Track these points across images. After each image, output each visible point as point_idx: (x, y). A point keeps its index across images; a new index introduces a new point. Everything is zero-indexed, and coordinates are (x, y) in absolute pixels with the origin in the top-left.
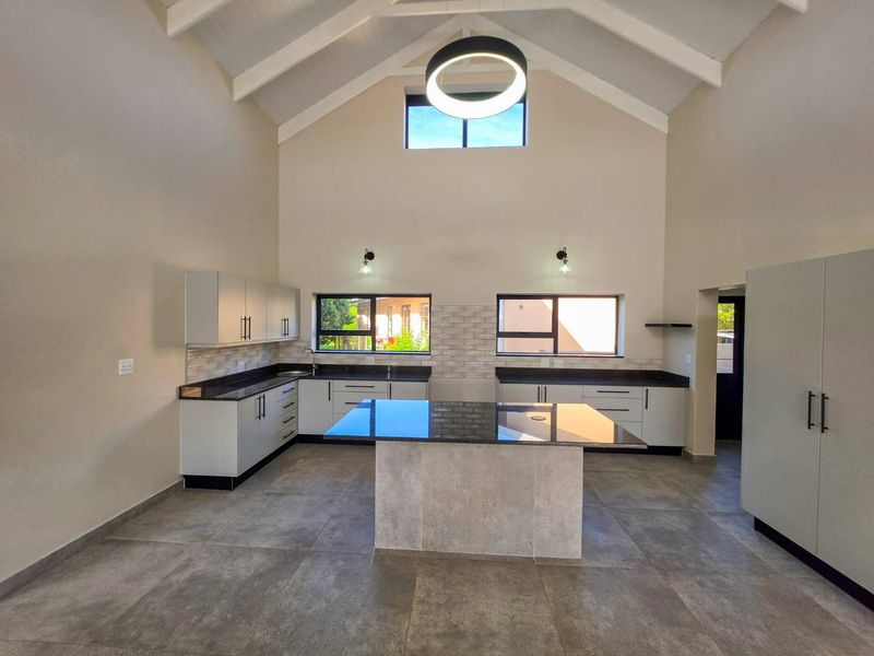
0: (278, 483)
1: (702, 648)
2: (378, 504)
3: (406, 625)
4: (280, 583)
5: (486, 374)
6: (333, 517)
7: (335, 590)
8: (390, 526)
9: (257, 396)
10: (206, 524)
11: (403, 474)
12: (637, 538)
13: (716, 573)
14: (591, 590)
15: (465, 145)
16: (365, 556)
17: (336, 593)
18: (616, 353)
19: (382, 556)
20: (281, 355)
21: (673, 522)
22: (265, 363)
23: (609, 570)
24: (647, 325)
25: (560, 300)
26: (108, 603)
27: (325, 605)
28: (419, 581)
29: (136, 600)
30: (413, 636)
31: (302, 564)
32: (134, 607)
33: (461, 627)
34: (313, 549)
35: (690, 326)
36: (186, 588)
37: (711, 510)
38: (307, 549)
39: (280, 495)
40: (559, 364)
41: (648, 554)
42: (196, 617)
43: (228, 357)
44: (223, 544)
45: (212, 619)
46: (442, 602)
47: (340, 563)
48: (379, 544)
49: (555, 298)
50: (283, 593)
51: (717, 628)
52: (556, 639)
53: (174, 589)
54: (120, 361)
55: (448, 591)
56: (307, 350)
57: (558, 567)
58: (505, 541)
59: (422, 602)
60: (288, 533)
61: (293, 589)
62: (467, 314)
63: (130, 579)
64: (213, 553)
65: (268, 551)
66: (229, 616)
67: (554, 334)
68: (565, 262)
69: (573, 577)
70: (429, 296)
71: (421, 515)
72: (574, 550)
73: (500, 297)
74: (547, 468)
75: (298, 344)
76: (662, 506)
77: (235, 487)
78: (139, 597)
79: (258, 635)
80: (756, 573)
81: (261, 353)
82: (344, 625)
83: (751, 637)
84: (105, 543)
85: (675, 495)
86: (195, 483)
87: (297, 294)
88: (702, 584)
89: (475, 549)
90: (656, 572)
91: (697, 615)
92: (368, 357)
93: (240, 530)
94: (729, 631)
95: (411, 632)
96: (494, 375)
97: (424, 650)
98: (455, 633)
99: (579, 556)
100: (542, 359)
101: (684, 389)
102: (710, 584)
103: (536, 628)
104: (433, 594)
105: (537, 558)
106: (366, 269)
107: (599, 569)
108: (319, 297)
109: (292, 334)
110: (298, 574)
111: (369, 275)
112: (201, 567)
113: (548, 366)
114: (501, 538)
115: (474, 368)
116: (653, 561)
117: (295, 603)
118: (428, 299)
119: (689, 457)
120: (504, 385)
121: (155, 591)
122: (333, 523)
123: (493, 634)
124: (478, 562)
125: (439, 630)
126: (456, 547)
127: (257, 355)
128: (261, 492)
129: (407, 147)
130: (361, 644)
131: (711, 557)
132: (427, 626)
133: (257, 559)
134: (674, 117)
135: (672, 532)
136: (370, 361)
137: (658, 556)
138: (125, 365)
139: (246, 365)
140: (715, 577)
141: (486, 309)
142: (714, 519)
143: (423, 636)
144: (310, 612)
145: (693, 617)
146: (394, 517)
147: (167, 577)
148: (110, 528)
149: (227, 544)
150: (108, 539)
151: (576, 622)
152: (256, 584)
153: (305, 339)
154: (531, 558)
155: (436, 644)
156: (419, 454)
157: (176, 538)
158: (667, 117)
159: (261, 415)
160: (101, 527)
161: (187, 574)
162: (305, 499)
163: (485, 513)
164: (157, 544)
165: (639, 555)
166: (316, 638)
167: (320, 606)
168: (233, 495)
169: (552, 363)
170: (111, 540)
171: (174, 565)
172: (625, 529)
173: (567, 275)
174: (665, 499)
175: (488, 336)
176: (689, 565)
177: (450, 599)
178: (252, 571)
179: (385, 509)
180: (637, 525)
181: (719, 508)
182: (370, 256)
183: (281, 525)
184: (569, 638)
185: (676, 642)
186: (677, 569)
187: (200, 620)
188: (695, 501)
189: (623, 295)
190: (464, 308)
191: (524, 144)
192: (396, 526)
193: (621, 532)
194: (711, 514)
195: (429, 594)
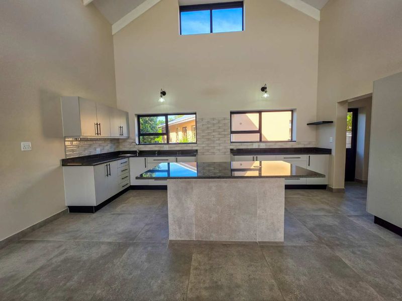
0: (119, 209)
1: (364, 290)
2: (170, 216)
3: (187, 282)
4: (114, 261)
5: (225, 152)
6: (147, 224)
7: (146, 263)
8: (177, 228)
9: (106, 164)
10: (78, 230)
11: (183, 199)
12: (312, 230)
13: (360, 246)
14: (292, 259)
15: (211, 32)
16: (163, 244)
17: (146, 265)
18: (292, 139)
19: (173, 244)
20: (121, 147)
21: (330, 221)
22: (112, 150)
23: (301, 247)
24: (308, 124)
25: (263, 113)
26: (12, 276)
27: (139, 272)
28: (194, 257)
29: (30, 273)
30: (191, 289)
31: (128, 250)
32: (27, 278)
33: (219, 283)
34: (134, 241)
35: (332, 122)
36: (60, 266)
37: (348, 214)
38: (131, 242)
39: (119, 214)
40: (263, 146)
41: (320, 238)
42: (63, 282)
43: (90, 146)
44: (85, 240)
45: (72, 283)
46: (207, 269)
47: (149, 249)
48: (171, 238)
49: (260, 112)
50: (116, 266)
51: (370, 278)
52: (276, 288)
53: (53, 266)
54: (22, 143)
55: (211, 262)
56: (134, 143)
57: (272, 246)
58: (241, 234)
59: (196, 269)
60: (122, 233)
61: (122, 264)
62: (215, 122)
63: (29, 262)
64: (79, 245)
65: (110, 243)
66: (83, 281)
67: (259, 131)
68: (266, 92)
69: (280, 252)
70: (195, 114)
71: (194, 221)
72: (280, 237)
73: (232, 113)
74: (264, 192)
75: (128, 140)
76: (322, 213)
77: (95, 211)
78: (32, 271)
79: (99, 292)
80: (383, 246)
81: (110, 145)
82: (150, 284)
83: (392, 283)
84: (19, 242)
85: (327, 207)
86: (75, 210)
87: (127, 114)
88: (353, 253)
89: (225, 238)
90: (327, 247)
91: (355, 270)
92: (165, 146)
93: (96, 233)
94: (377, 280)
95: (190, 287)
96: (229, 153)
97: (198, 297)
98: (216, 287)
99: (282, 240)
100: (254, 144)
101: (328, 155)
102: (358, 253)
103: (263, 282)
104: (202, 264)
105: (259, 242)
106: (162, 100)
107: (295, 247)
108: (139, 116)
109: (125, 135)
110: (125, 256)
111: (163, 103)
112: (71, 253)
113: (257, 147)
114: (239, 232)
115: (219, 150)
116: (323, 241)
117: (122, 272)
118: (195, 115)
119: (331, 190)
120: (235, 156)
121: (42, 268)
122: (147, 228)
123: (238, 286)
124: (226, 245)
125: (207, 285)
126: (214, 237)
127: (107, 145)
128: (109, 214)
129: (181, 34)
130: (160, 295)
131: (355, 238)
132: (199, 283)
133: (104, 248)
134: (323, 11)
135: (331, 226)
136: (166, 148)
137: (325, 239)
138: (25, 145)
139: (101, 150)
140: (361, 249)
141: (225, 119)
142: (351, 219)
143: (197, 289)
144: (130, 277)
145: (355, 272)
146: (179, 223)
147: (51, 259)
148: (24, 234)
149: (87, 241)
150: (21, 239)
151: (287, 277)
152: (101, 262)
153: (132, 138)
154: (256, 242)
155: (205, 294)
156: (192, 188)
157: (60, 238)
158: (319, 11)
159: (108, 174)
160: (18, 234)
161: (62, 257)
162: (133, 216)
163: (230, 219)
164: (48, 242)
165: (316, 238)
166: (133, 293)
167: (137, 273)
168: (94, 215)
169: (259, 146)
170: (23, 241)
171: (56, 252)
172: (305, 225)
173: (266, 100)
174: (323, 209)
175: (226, 133)
176: (344, 242)
177: (212, 267)
178: (100, 254)
179: (174, 218)
180: (311, 223)
181: (352, 213)
182: (164, 93)
183: (118, 230)
184: (284, 287)
185: (348, 287)
186: (338, 245)
187: (65, 285)
188: (338, 210)
189: (295, 109)
190: (213, 119)
191: (243, 30)
192: (180, 228)
193: (303, 226)
194: (349, 216)
195: (199, 263)
